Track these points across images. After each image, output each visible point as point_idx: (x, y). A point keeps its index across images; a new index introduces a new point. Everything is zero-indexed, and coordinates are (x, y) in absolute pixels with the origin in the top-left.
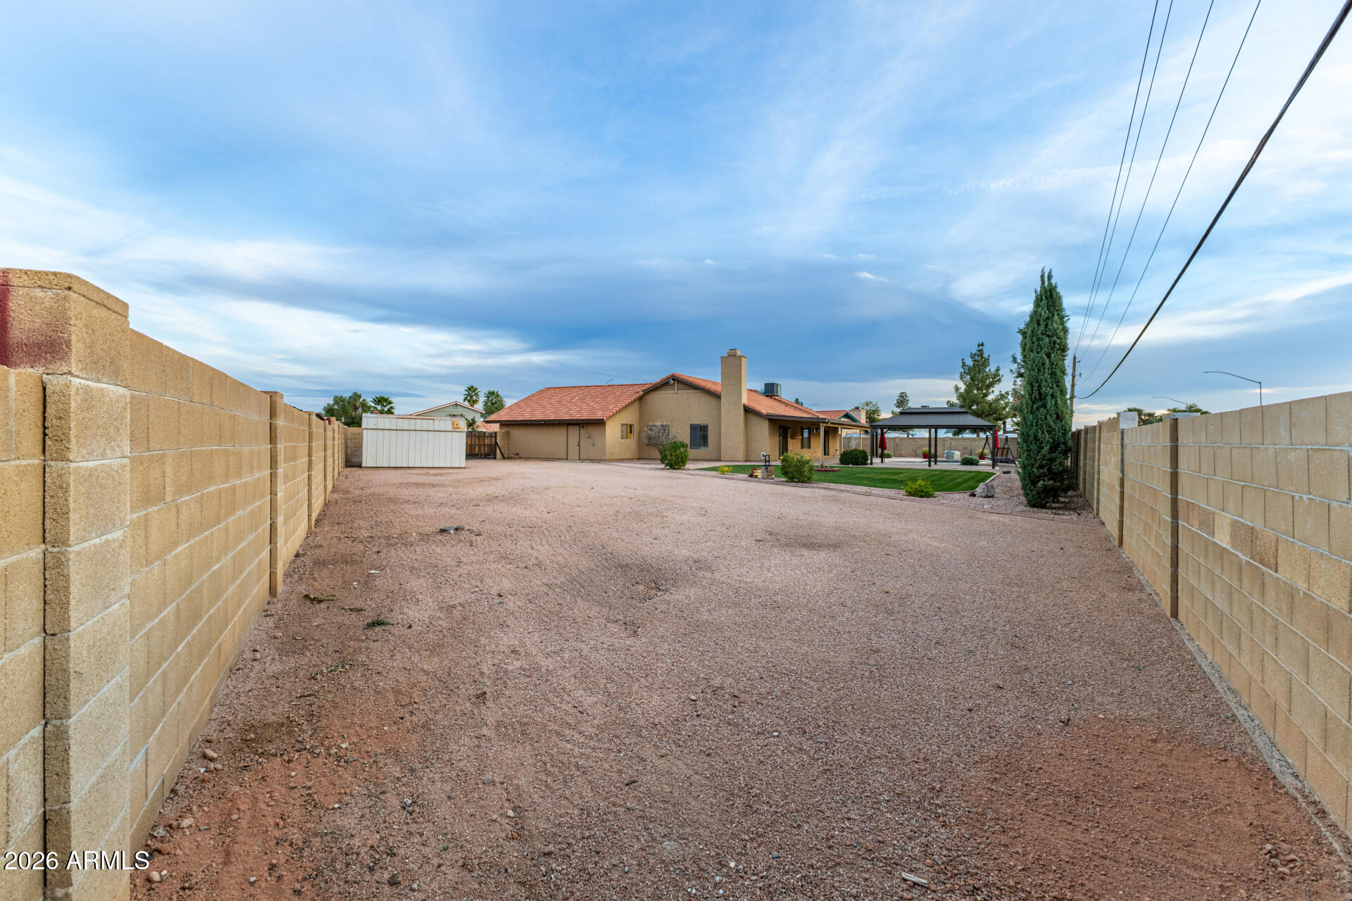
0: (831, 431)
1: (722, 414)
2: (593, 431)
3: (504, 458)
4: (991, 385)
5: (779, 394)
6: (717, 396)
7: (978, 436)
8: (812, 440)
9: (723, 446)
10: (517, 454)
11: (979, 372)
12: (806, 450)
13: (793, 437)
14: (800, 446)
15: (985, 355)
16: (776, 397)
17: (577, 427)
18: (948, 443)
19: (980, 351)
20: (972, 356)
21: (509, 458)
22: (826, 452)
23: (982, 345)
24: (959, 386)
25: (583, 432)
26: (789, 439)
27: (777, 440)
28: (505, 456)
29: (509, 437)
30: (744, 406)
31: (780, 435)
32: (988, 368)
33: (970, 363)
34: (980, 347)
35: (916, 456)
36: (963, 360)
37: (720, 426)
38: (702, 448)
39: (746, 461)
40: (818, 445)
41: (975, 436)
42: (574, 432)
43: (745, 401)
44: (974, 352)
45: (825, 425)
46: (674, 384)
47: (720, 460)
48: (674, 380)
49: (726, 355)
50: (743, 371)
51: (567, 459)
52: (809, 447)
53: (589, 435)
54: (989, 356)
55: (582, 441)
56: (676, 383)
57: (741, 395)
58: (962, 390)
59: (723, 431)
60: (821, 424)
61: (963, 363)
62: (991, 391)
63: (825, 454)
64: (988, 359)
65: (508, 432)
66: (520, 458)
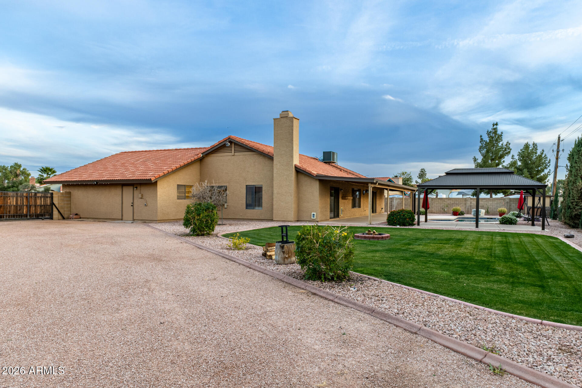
0: (378, 193)
1: (275, 175)
2: (146, 191)
3: (64, 218)
4: (502, 157)
5: (335, 161)
6: (269, 157)
7: (491, 197)
8: (362, 200)
9: (275, 207)
10: (76, 214)
11: (494, 145)
12: (356, 209)
13: (344, 198)
14: (351, 205)
15: (499, 132)
16: (333, 164)
17: (131, 188)
18: (469, 203)
19: (495, 129)
20: (489, 133)
21: (69, 218)
22: (374, 210)
23: (497, 124)
24: (477, 158)
25: (137, 193)
26: (340, 199)
27: (328, 201)
28: (65, 216)
29: (70, 197)
30: (296, 167)
31: (331, 196)
32: (501, 143)
33: (486, 139)
34: (495, 126)
35: (444, 212)
36: (481, 136)
37: (272, 187)
38: (257, 208)
39: (298, 221)
40: (367, 203)
41: (489, 196)
42: (128, 192)
43: (296, 161)
44: (490, 130)
45: (373, 186)
46: (231, 146)
47: (272, 220)
48: (231, 142)
49: (279, 117)
50: (294, 133)
51: (122, 219)
52: (360, 207)
53: (142, 195)
54: (502, 133)
55: (135, 201)
56: (233, 145)
57: (292, 157)
58: (480, 161)
59: (275, 191)
60: (370, 185)
61: (482, 139)
62: (502, 161)
63: (373, 212)
64: (501, 135)
65: (70, 193)
66: (80, 218)
